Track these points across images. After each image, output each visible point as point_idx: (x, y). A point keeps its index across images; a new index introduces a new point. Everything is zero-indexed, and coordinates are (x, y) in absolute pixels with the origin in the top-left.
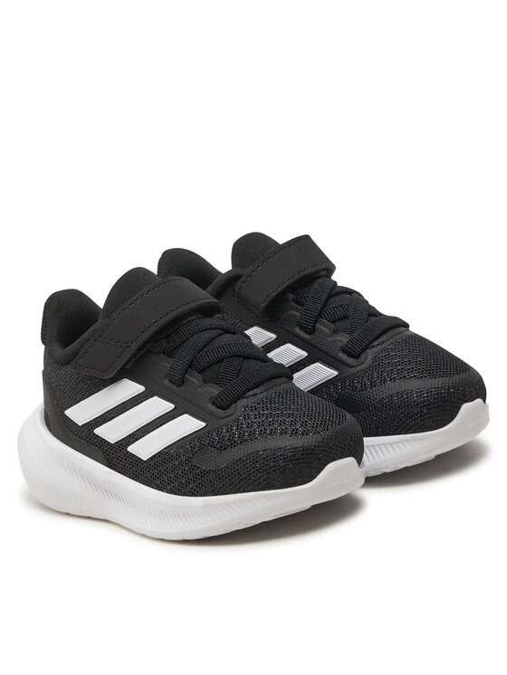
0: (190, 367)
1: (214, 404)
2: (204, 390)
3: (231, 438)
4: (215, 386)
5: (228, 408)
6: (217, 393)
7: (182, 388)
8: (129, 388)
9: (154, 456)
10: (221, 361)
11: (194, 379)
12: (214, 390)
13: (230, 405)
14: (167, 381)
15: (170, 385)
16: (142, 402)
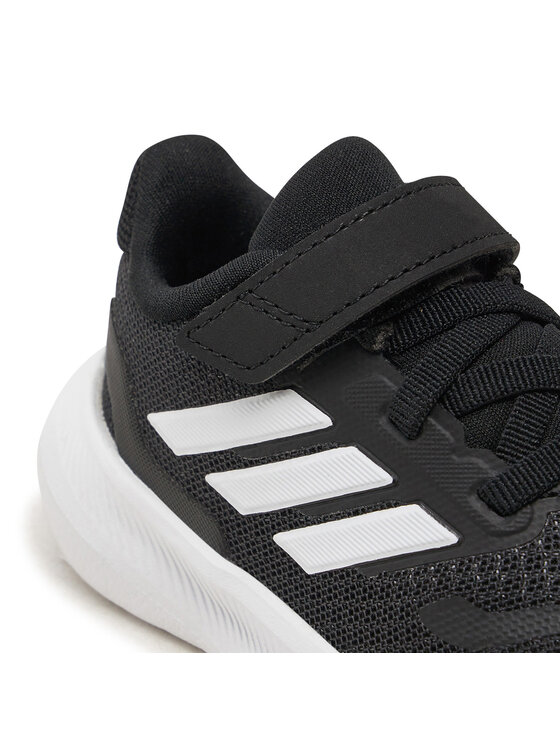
0: (441, 400)
1: (482, 497)
2: (466, 459)
3: (512, 585)
4: (492, 456)
5: (513, 512)
6: (494, 474)
7: (414, 444)
8: (297, 414)
9: (330, 573)
10: (512, 398)
11: (444, 430)
12: (486, 466)
13: (519, 509)
14: (383, 421)
15: (389, 429)
16: (320, 449)
